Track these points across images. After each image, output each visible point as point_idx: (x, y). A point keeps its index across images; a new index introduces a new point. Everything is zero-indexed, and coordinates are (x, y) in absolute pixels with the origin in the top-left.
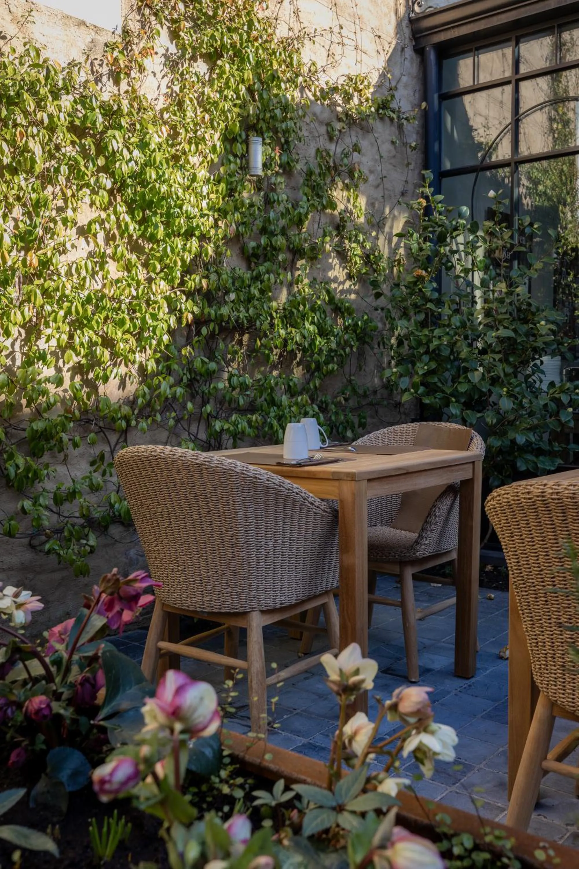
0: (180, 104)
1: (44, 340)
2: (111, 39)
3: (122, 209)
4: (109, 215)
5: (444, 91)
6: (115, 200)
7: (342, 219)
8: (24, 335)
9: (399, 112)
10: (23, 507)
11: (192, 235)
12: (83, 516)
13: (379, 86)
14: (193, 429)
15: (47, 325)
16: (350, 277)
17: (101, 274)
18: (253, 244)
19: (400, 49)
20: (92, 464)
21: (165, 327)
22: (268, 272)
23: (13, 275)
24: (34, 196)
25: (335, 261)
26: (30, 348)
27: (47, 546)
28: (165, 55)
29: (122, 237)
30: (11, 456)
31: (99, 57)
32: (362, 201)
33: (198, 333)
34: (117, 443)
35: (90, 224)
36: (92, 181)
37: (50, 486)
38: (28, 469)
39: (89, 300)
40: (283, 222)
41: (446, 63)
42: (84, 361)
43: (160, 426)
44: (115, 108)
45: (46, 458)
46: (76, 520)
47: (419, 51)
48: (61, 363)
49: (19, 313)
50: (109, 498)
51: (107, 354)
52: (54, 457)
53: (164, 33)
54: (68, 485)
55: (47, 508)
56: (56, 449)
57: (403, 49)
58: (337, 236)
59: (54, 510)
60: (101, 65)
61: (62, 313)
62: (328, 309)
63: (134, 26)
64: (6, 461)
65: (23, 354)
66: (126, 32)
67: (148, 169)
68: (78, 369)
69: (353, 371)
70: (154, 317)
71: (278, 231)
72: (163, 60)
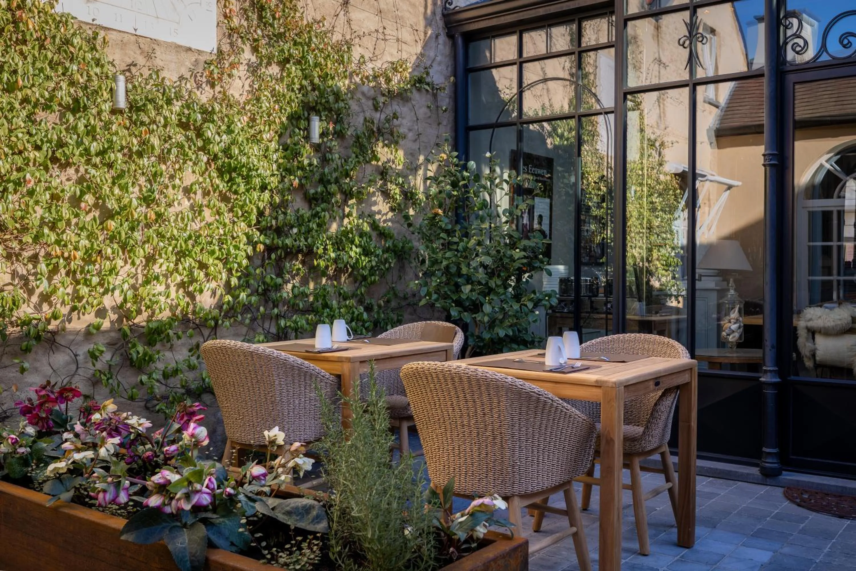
0: (258, 99)
1: (158, 265)
2: (209, 58)
3: (214, 174)
4: (205, 179)
5: (471, 65)
6: (210, 167)
7: (385, 167)
8: (144, 263)
9: (433, 84)
10: (141, 380)
11: (266, 188)
12: (183, 387)
13: (416, 66)
14: (266, 325)
15: (161, 257)
16: (392, 209)
17: (199, 218)
18: (312, 191)
19: (434, 36)
20: (190, 351)
21: (244, 254)
22: (323, 210)
23: (138, 225)
24: (154, 170)
25: (379, 198)
26: (149, 271)
27: (157, 407)
28: (247, 64)
29: (214, 192)
30: (134, 346)
31: (201, 71)
32: (401, 153)
33: (269, 258)
34: (209, 336)
35: (192, 185)
36: (194, 157)
37: (160, 366)
38: (145, 354)
39: (190, 237)
40: (335, 175)
41: (472, 45)
42: (186, 279)
43: (242, 323)
44: (210, 109)
45: (158, 346)
46: (178, 390)
47: (450, 36)
48: (169, 281)
49: (141, 250)
50: (202, 374)
51: (202, 274)
52: (164, 346)
53: (247, 48)
54: (173, 365)
55: (158, 381)
56: (165, 341)
57: (437, 37)
58: (381, 180)
59: (163, 382)
60: (201, 76)
61: (171, 248)
62: (374, 234)
63: (226, 48)
64: (130, 349)
65: (144, 275)
66: (220, 52)
67: (233, 147)
68: (182, 285)
69: (395, 281)
70: (237, 248)
71: (332, 180)
72: (246, 67)
